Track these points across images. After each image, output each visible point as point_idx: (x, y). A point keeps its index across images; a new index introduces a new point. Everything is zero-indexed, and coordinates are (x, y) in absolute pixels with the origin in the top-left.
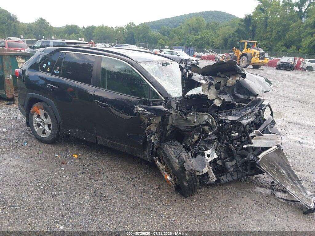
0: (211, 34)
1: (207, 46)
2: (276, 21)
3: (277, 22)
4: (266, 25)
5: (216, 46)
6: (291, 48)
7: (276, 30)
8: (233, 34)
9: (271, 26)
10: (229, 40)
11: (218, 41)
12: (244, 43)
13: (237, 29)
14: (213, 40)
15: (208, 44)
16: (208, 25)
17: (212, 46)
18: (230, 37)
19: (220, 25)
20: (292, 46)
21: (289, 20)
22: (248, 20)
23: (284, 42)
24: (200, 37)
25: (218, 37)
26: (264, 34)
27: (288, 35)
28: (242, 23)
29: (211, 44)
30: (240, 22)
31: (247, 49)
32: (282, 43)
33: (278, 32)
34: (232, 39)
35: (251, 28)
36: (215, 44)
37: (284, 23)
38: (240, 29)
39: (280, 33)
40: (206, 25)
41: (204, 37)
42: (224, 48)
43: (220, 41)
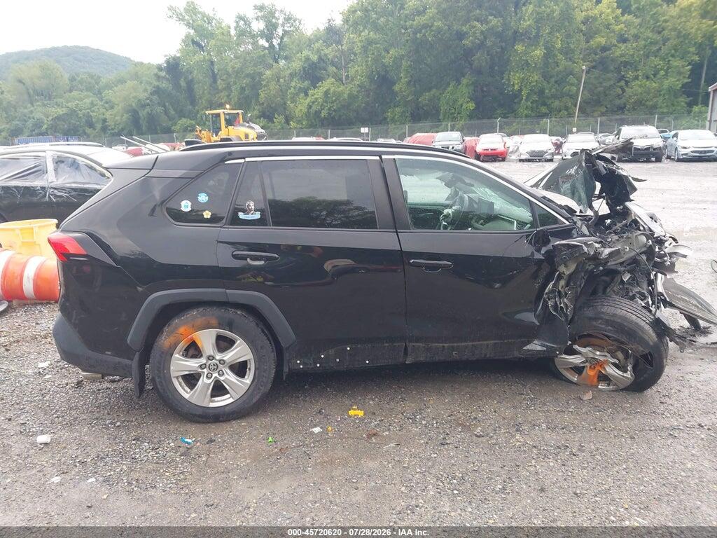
0: (92, 101)
1: (89, 131)
2: (233, 68)
3: (236, 69)
4: (214, 77)
5: (112, 129)
6: (275, 120)
7: (238, 86)
8: (147, 99)
9: (224, 77)
10: (143, 113)
11: (116, 117)
12: (218, 115)
13: (154, 87)
14: (101, 117)
15: (91, 125)
16: (72, 79)
17: (104, 129)
18: (143, 106)
19: (104, 80)
20: (276, 116)
21: (255, 65)
22: (173, 67)
23: (259, 110)
24: (65, 110)
25: (112, 108)
26: (215, 95)
27: (263, 95)
28: (163, 74)
29: (99, 126)
30: (157, 70)
31: (226, 127)
32: (256, 112)
33: (243, 89)
34: (148, 109)
35: (183, 83)
36: (110, 123)
37: (250, 70)
38: (161, 86)
39: (247, 92)
40: (67, 82)
41: (75, 111)
42: (135, 132)
43: (122, 116)
